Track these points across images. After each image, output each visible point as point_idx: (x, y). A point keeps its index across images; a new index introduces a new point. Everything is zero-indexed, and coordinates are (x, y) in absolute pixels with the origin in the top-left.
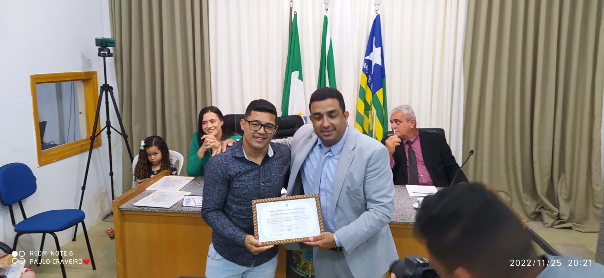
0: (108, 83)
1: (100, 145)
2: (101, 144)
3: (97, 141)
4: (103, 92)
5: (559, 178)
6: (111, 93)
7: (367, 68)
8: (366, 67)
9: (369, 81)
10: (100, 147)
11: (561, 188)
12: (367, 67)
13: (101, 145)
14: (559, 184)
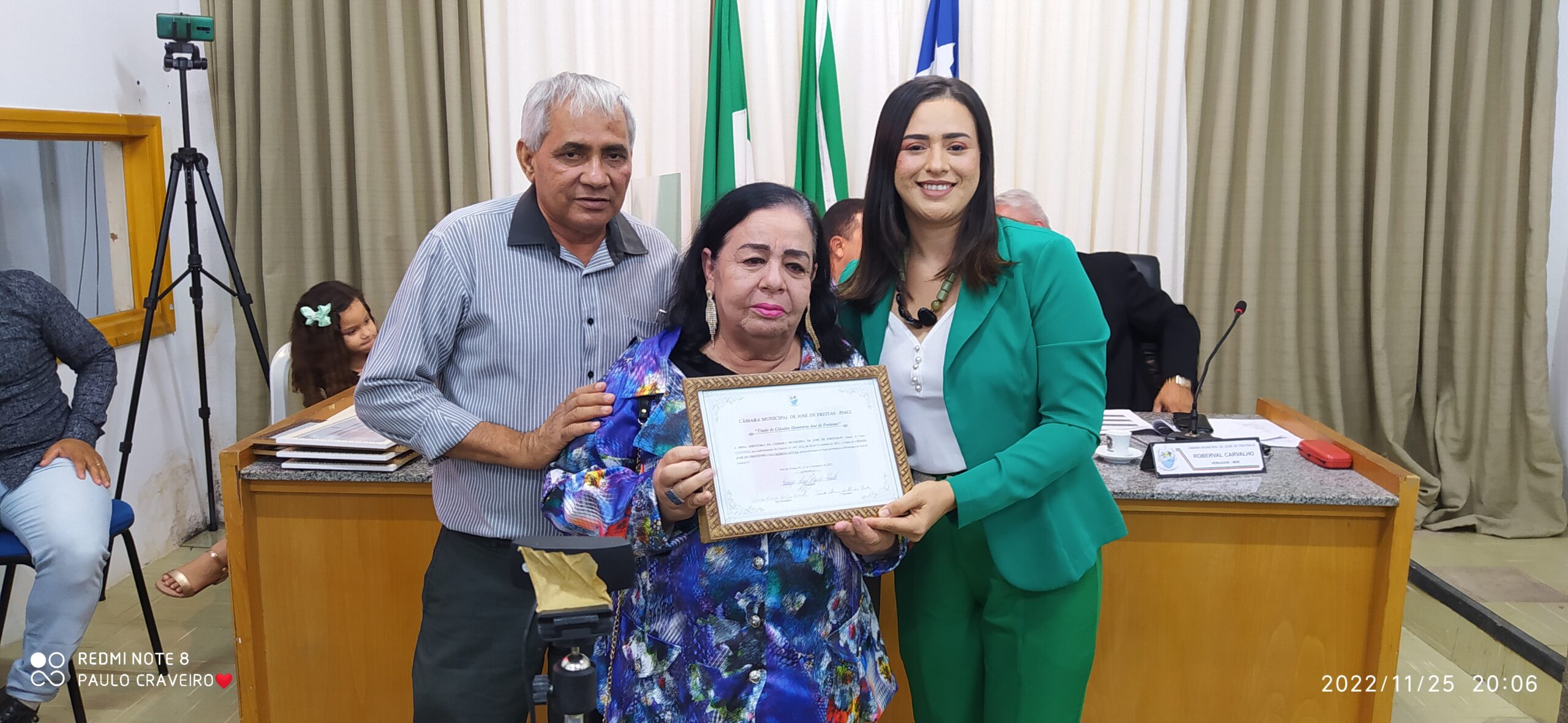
0: (192, 146)
1: (169, 328)
2: (175, 326)
3: (163, 316)
4: (180, 169)
5: (1438, 398)
6: (203, 172)
10: (171, 335)
11: (1443, 423)
13: (175, 330)
14: (1439, 413)
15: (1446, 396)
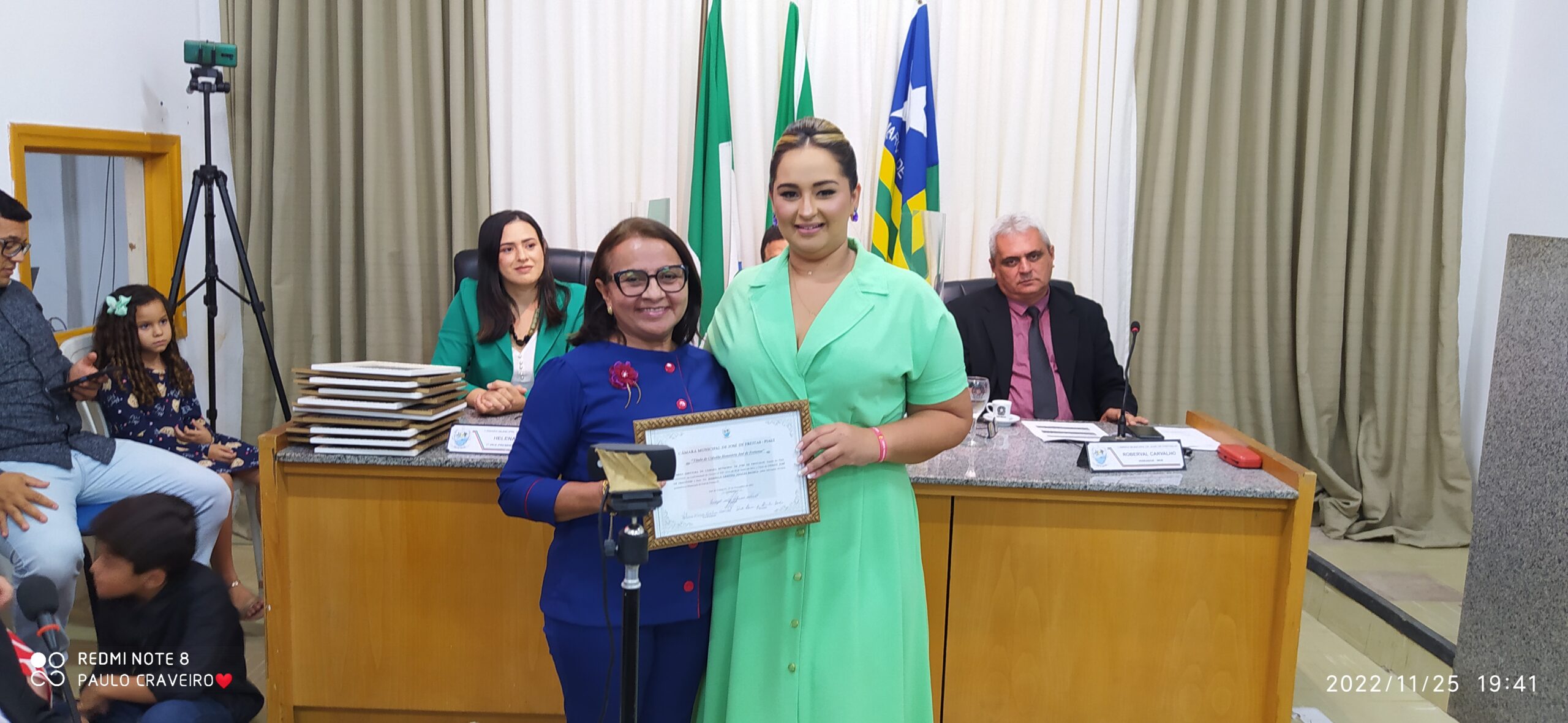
0: (213, 163)
2: (186, 332)
4: (201, 185)
5: (1361, 419)
6: (222, 187)
7: (896, 139)
8: (894, 136)
9: (901, 173)
11: (1366, 442)
12: (897, 136)
13: (187, 336)
14: (1361, 433)
15: (1367, 418)
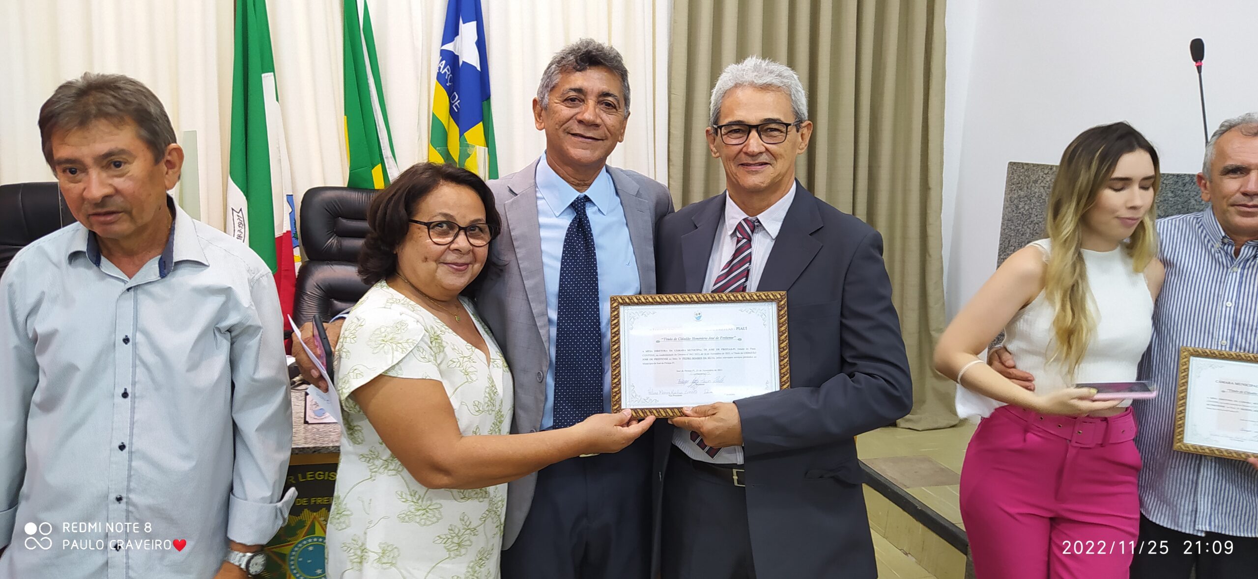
7: (448, 73)
8: (446, 70)
9: (456, 106)
12: (448, 70)
